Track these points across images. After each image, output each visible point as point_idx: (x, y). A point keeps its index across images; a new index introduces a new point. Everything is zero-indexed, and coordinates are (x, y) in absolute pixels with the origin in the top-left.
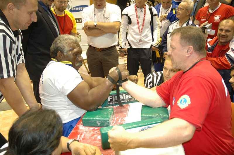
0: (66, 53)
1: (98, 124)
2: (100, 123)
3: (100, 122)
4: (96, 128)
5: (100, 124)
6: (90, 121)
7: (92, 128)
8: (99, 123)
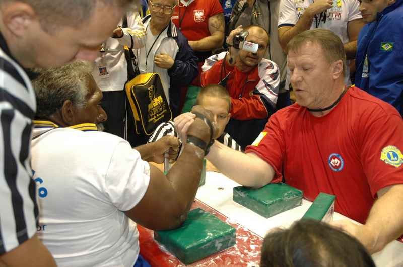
0: (82, 102)
1: (217, 248)
2: (222, 243)
3: (222, 240)
4: (218, 258)
5: (221, 245)
6: (203, 247)
7: (212, 261)
8: (219, 243)
